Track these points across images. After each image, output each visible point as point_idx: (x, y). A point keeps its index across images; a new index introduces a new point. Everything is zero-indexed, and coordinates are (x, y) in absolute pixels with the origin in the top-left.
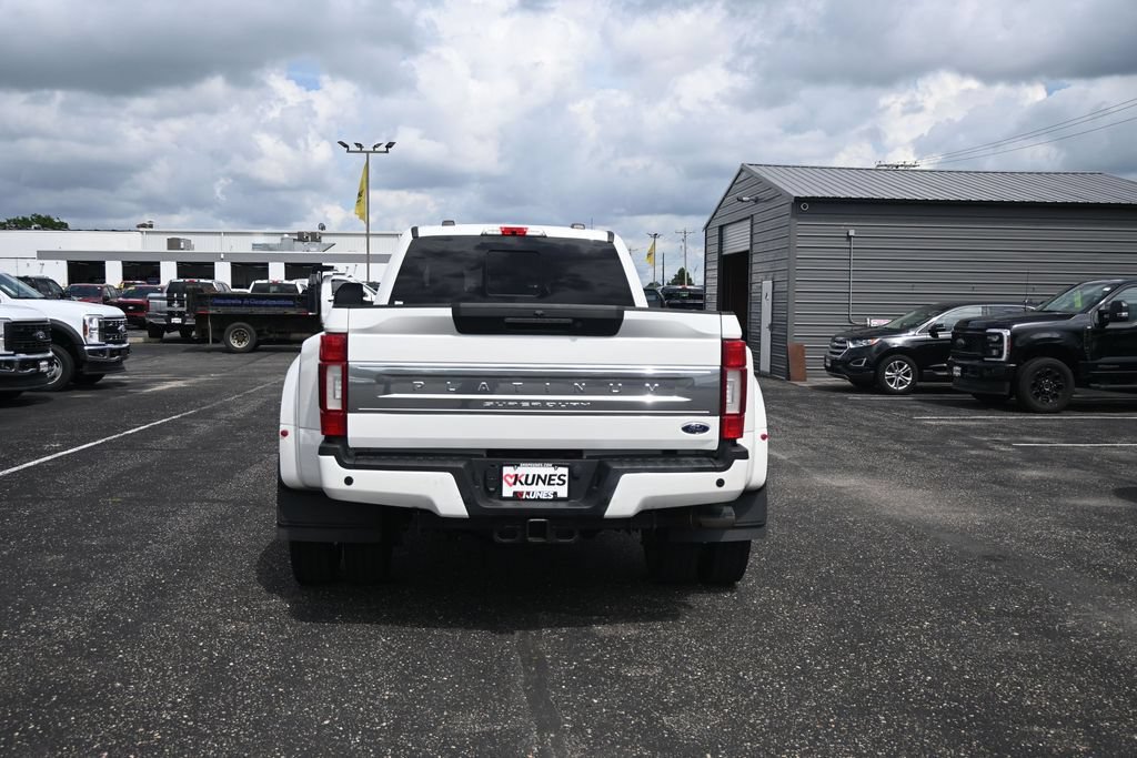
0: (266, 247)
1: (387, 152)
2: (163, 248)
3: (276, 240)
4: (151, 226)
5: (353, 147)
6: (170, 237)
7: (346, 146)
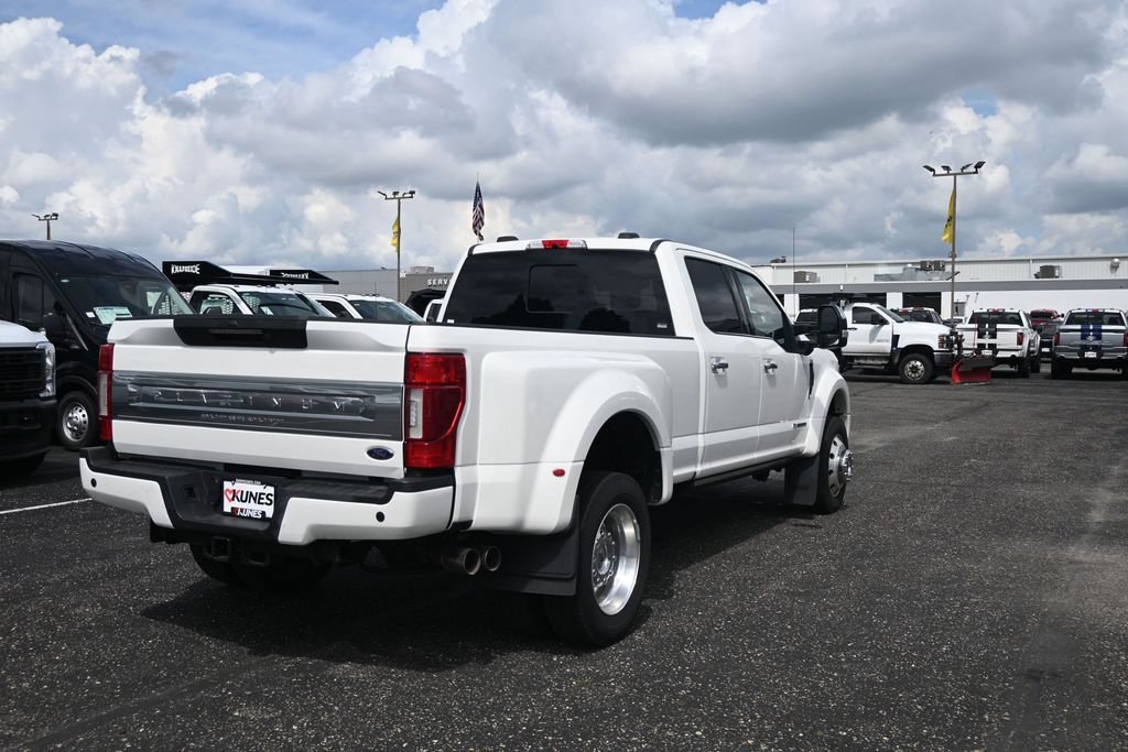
0: (888, 277)
1: (976, 172)
2: (790, 281)
3: (898, 270)
4: (784, 261)
5: (939, 171)
6: (797, 270)
7: (932, 170)
